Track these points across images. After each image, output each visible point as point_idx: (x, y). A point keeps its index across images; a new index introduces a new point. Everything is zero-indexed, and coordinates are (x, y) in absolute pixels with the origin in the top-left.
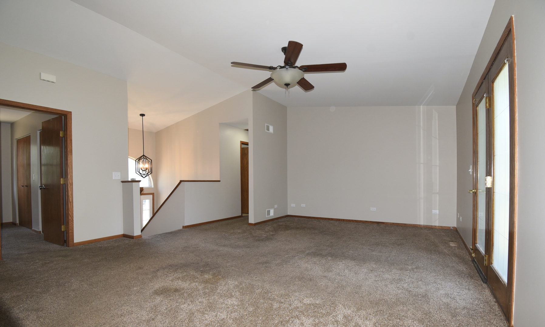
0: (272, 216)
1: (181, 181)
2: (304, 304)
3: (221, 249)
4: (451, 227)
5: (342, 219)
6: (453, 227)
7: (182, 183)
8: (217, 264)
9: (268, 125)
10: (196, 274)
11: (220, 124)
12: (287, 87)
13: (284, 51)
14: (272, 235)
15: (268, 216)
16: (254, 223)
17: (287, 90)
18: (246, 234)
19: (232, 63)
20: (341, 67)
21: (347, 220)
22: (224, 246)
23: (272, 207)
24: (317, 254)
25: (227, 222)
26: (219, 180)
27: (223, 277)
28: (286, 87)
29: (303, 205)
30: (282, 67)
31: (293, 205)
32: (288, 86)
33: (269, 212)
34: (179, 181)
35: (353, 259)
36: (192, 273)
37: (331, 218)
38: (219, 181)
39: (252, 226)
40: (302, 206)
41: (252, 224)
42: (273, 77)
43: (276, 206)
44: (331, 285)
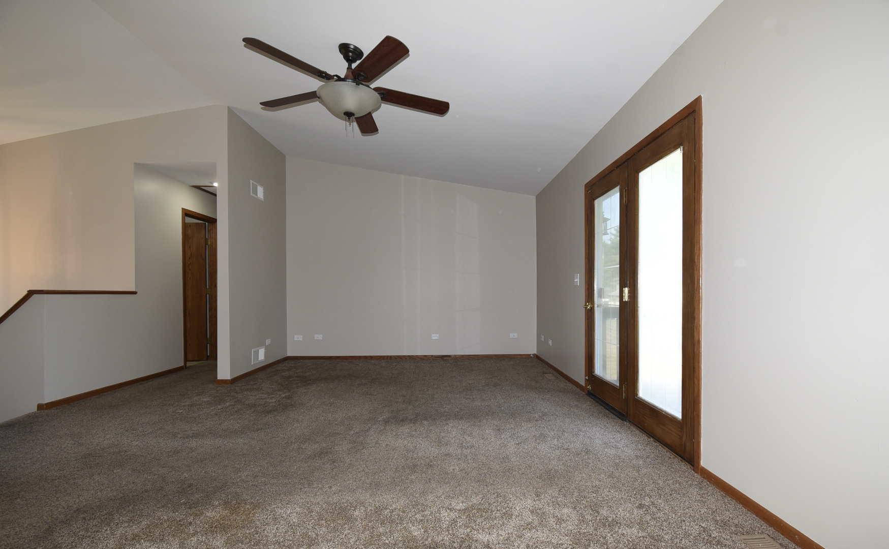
0: (262, 362)
1: (31, 293)
2: (459, 510)
3: (194, 443)
4: (530, 355)
5: (388, 356)
6: (533, 355)
7: (35, 297)
8: (215, 480)
9: (256, 184)
10: (178, 516)
11: (137, 165)
12: (349, 119)
13: (343, 50)
14: (288, 398)
15: (255, 363)
16: (230, 379)
17: (350, 124)
18: (227, 404)
19: (245, 40)
20: (439, 108)
21: (397, 356)
22: (196, 436)
23: (261, 344)
24: (398, 419)
25: (155, 382)
26: (133, 290)
27: (256, 506)
28: (347, 118)
29: (318, 337)
30: (339, 79)
31: (298, 338)
32: (351, 118)
33: (257, 353)
34: (26, 293)
35: (459, 417)
36: (164, 515)
37: (370, 356)
38: (134, 293)
39: (228, 386)
40: (317, 339)
41: (226, 380)
42: (322, 94)
43: (268, 342)
44: (467, 466)
